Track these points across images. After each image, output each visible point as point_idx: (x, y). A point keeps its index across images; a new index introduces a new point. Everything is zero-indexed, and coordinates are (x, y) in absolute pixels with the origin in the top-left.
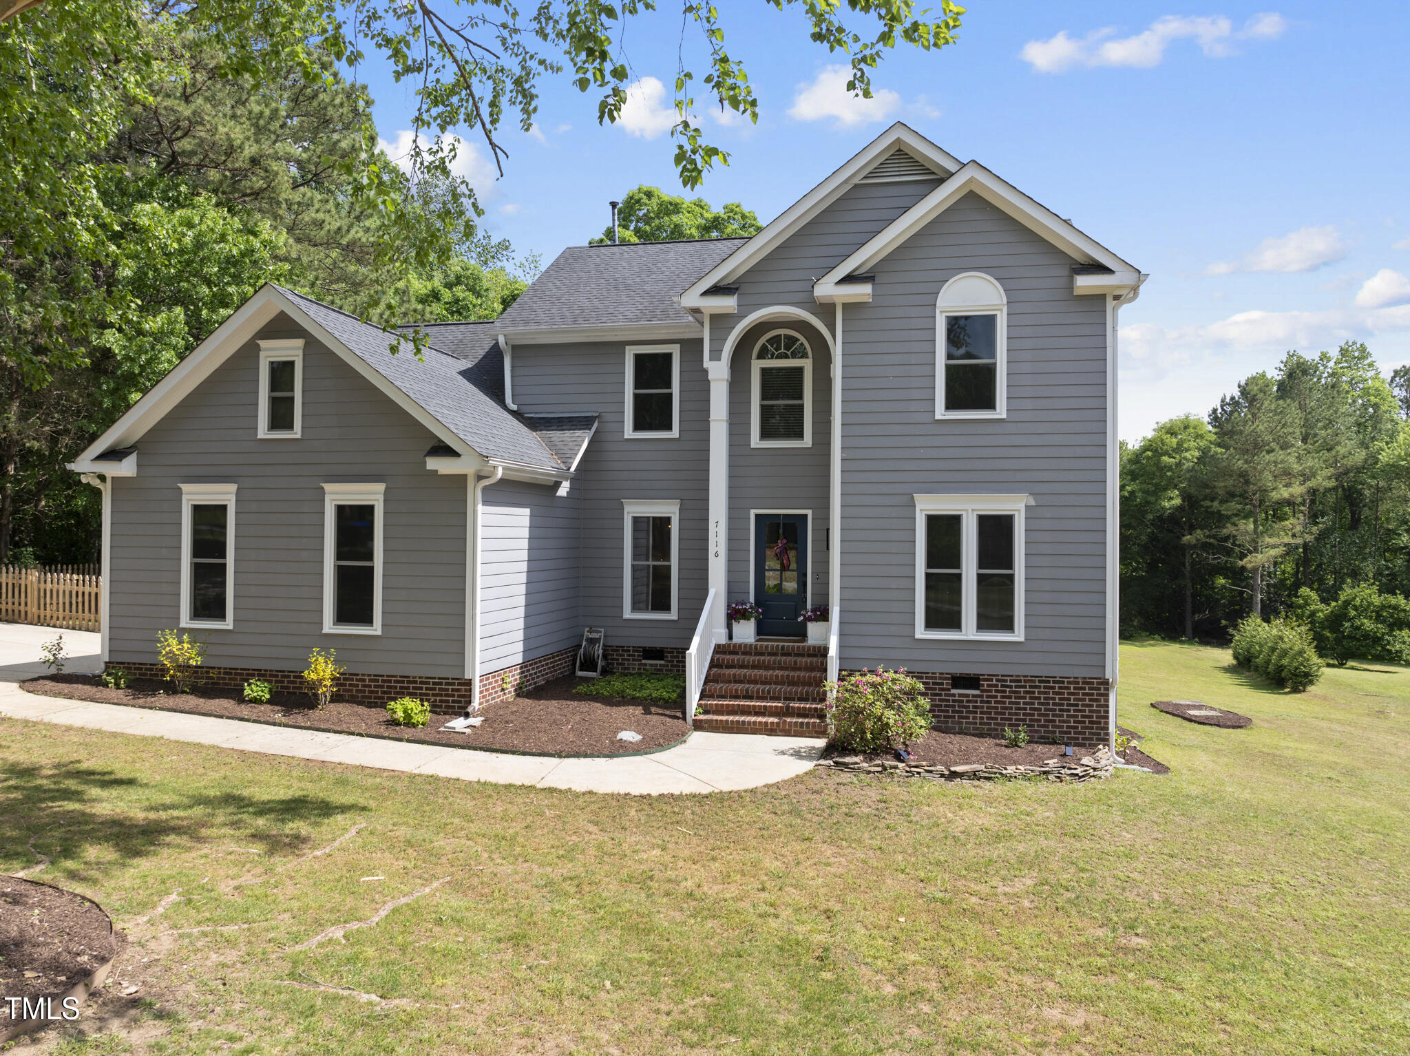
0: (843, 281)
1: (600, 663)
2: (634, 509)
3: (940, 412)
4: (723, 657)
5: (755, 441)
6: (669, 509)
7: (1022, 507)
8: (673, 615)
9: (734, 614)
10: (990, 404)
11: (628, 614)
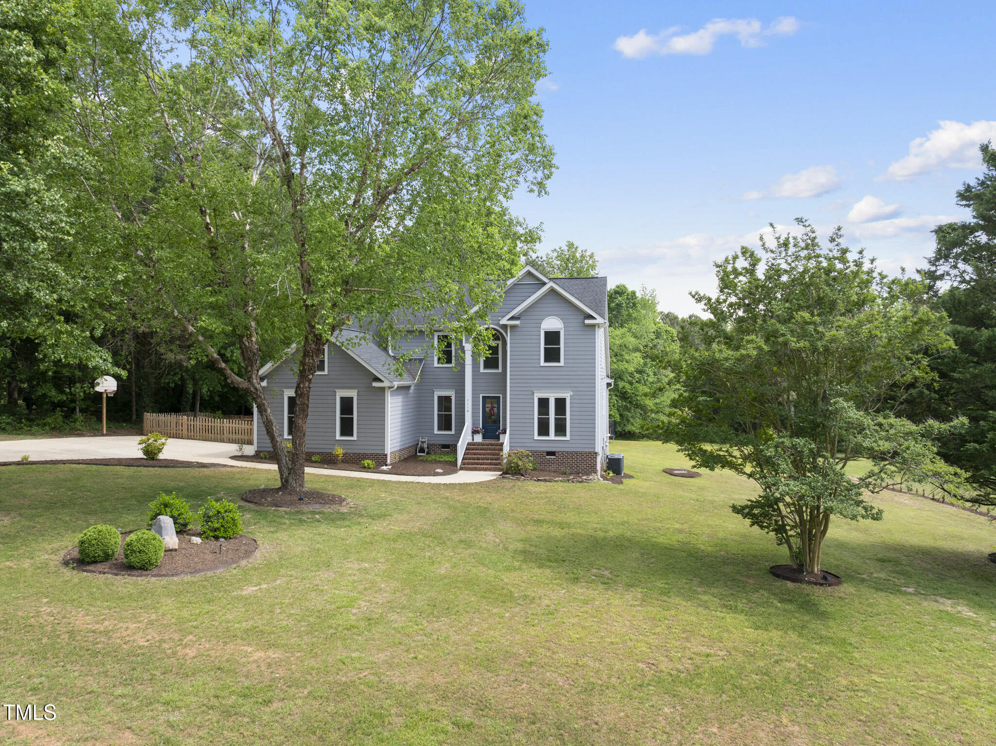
0: (509, 320)
1: (426, 450)
2: (438, 393)
3: (542, 363)
4: (471, 447)
5: (482, 370)
6: (451, 393)
7: (569, 395)
8: (453, 432)
9: (474, 432)
10: (558, 360)
11: (436, 432)
